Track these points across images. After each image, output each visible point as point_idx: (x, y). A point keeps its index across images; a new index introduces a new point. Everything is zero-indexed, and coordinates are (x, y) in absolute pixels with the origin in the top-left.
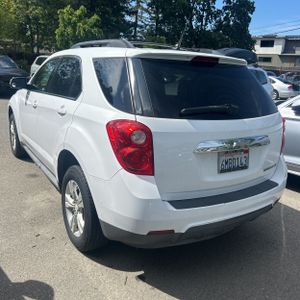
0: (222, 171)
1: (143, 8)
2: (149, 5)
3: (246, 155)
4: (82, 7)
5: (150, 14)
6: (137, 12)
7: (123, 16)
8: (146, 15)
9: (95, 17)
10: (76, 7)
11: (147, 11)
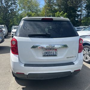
0: (44, 56)
1: (83, 9)
2: (85, 8)
3: (56, 51)
4: (62, 11)
5: (85, 10)
6: (81, 11)
7: (76, 12)
8: (84, 11)
9: (66, 14)
10: (60, 12)
11: (84, 10)
